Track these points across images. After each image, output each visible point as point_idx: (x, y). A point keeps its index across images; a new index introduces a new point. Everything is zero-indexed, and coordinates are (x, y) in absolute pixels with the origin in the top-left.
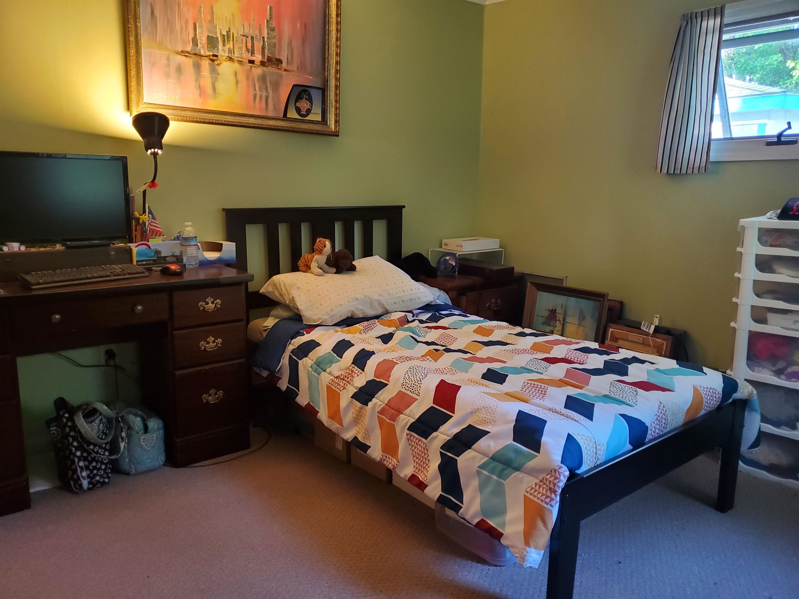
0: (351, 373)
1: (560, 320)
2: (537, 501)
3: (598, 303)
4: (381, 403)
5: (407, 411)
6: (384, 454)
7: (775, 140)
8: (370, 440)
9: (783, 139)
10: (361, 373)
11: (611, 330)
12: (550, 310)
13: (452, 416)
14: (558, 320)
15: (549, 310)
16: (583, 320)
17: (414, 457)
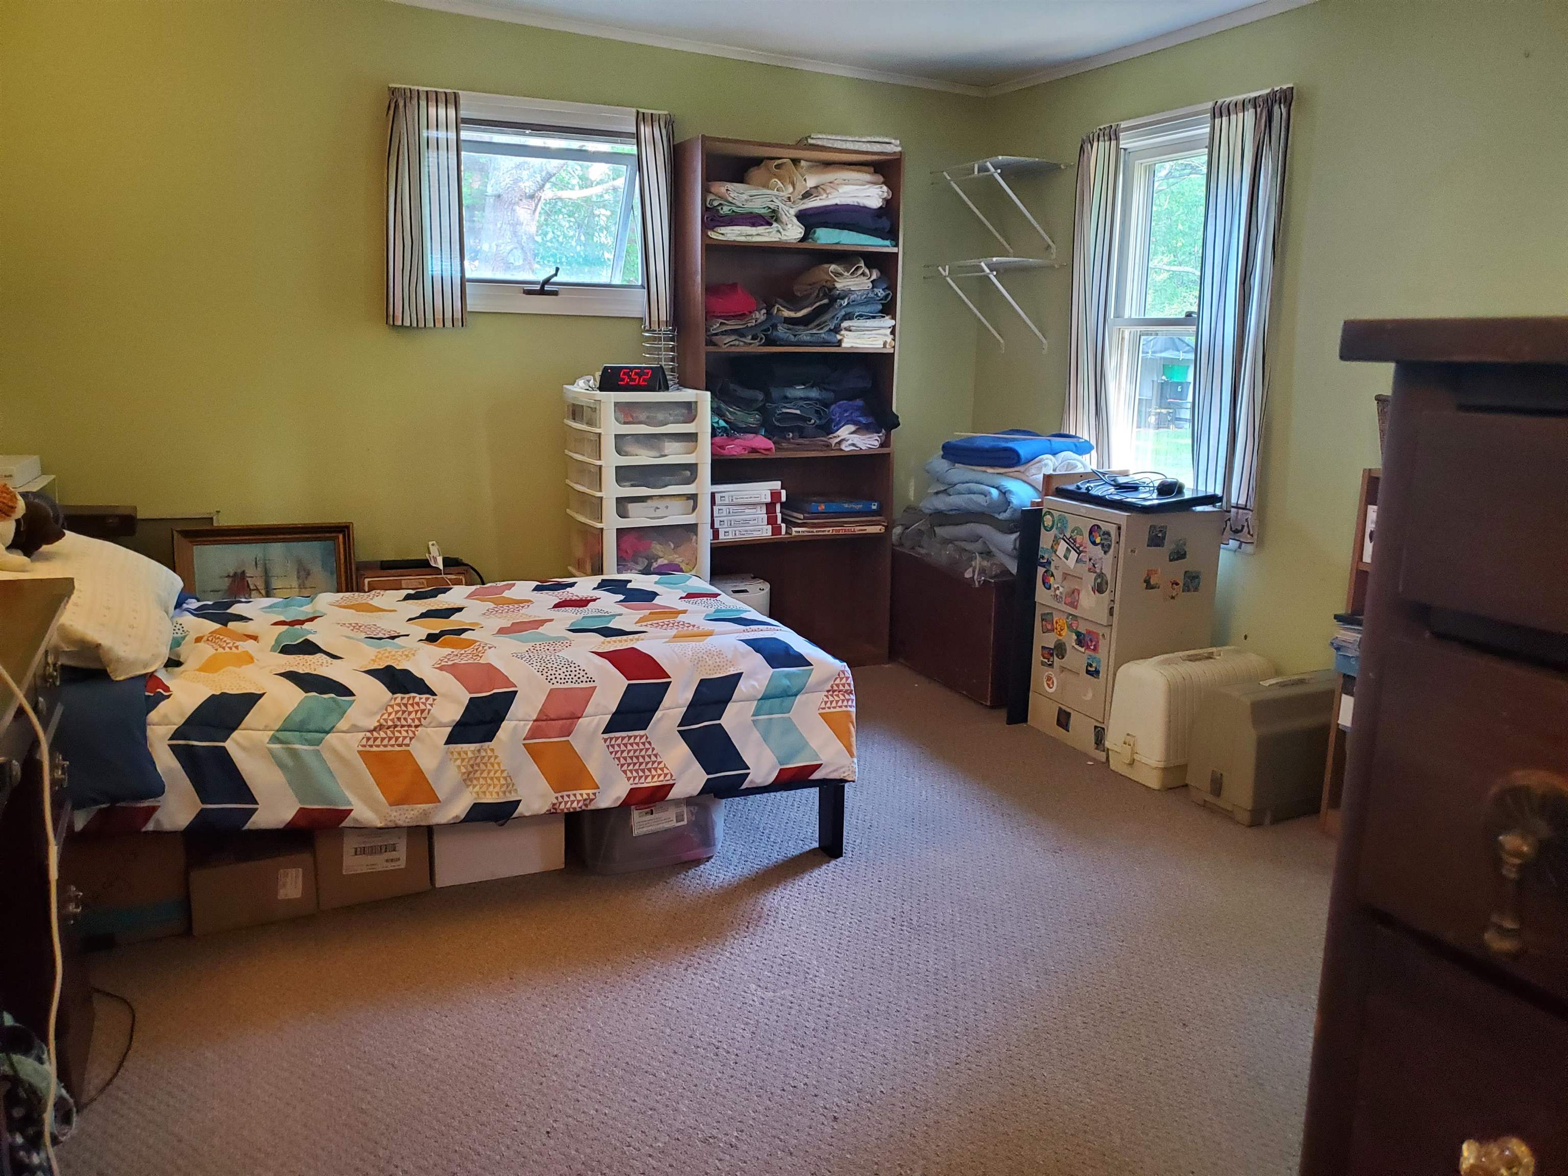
0: (405, 709)
1: (259, 588)
2: (840, 710)
3: (329, 543)
4: (522, 723)
5: (589, 709)
6: (559, 795)
7: (538, 287)
8: (516, 790)
9: (547, 288)
10: (434, 700)
11: (367, 581)
12: (231, 575)
13: (671, 682)
14: (254, 590)
15: (229, 576)
16: (306, 578)
17: (622, 766)
